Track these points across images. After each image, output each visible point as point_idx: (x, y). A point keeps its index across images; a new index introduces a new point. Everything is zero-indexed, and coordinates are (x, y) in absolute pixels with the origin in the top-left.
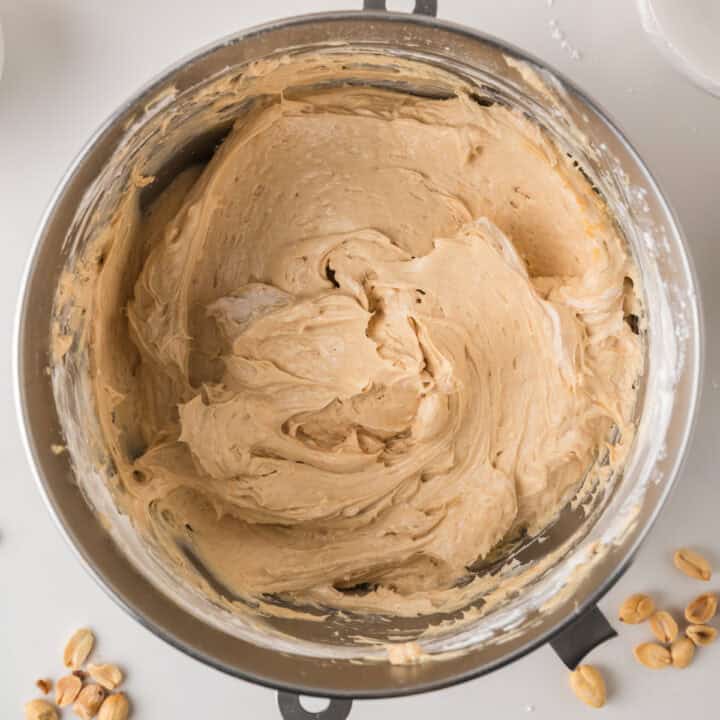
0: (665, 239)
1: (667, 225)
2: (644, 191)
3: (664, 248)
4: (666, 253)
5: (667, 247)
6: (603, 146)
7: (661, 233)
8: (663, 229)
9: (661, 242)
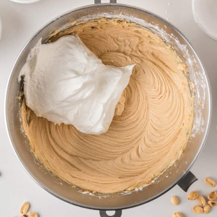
0: (194, 59)
1: (194, 55)
2: (186, 46)
3: (194, 62)
4: (195, 63)
5: (195, 61)
6: (172, 34)
7: (193, 58)
8: (193, 56)
9: (194, 60)
